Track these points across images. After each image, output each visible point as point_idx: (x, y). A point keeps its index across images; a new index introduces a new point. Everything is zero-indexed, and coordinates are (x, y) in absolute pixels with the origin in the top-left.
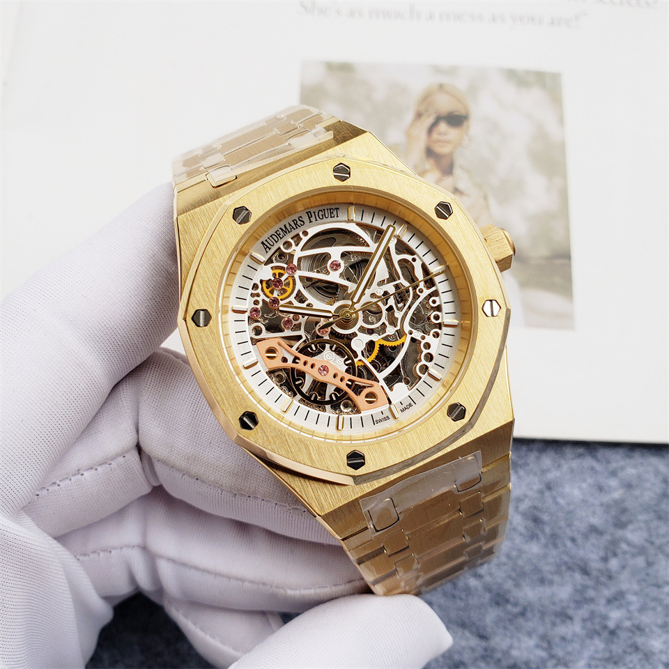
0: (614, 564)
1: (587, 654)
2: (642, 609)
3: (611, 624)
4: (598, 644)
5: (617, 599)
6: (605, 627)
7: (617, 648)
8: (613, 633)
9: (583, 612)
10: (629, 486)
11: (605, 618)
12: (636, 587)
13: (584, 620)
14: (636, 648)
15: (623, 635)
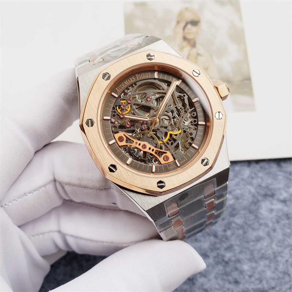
0: (229, 233)
1: (215, 272)
2: (241, 252)
3: (226, 259)
4: (220, 267)
5: (229, 248)
6: (223, 260)
7: (228, 269)
8: (227, 263)
9: (214, 254)
10: (237, 198)
11: (224, 256)
12: (238, 243)
13: (214, 257)
14: (236, 269)
15: (231, 264)
